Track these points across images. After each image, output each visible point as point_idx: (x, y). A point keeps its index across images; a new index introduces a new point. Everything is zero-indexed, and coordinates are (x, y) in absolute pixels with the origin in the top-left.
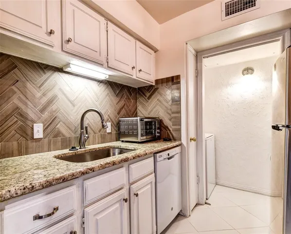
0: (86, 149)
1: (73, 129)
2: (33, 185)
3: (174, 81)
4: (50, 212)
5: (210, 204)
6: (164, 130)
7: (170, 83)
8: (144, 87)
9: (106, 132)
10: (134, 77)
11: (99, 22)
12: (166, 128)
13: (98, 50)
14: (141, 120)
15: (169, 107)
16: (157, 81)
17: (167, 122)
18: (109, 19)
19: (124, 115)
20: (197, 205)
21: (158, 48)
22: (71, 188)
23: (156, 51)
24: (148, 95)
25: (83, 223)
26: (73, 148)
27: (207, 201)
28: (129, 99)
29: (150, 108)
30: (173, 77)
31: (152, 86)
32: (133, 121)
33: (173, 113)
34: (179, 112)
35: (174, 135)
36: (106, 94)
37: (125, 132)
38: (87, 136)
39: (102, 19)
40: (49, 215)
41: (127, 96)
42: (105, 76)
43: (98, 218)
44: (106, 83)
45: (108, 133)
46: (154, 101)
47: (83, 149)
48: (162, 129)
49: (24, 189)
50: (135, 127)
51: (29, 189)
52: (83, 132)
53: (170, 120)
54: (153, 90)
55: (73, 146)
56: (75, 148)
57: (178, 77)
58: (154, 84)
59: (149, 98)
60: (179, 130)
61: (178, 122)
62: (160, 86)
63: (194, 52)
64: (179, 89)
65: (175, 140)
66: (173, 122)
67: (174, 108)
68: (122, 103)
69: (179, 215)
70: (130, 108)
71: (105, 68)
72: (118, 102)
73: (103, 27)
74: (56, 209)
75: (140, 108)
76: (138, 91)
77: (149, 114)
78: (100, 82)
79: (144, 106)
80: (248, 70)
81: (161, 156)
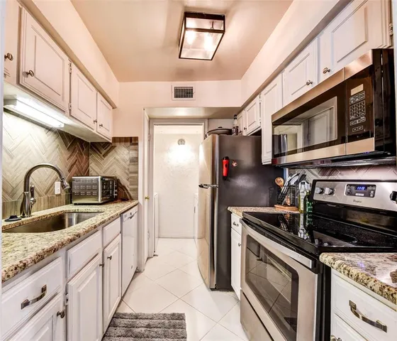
0: (33, 217)
1: (10, 190)
2: (24, 262)
3: (132, 141)
4: (39, 295)
5: (157, 256)
6: (121, 190)
7: (129, 144)
8: (99, 143)
9: (54, 193)
10: (94, 132)
11: (63, 60)
12: (123, 188)
13: (61, 93)
14: (102, 179)
15: (127, 167)
16: (115, 139)
17: (124, 181)
18: (73, 60)
19: (75, 173)
20: (148, 258)
21: (117, 105)
22: (57, 261)
23: (114, 108)
24: (104, 152)
25: (67, 300)
26: (12, 217)
27: (155, 254)
28: (81, 154)
29: (105, 166)
30: (131, 138)
31: (108, 143)
32: (92, 180)
33: (131, 173)
34: (137, 172)
35: (132, 195)
36: (56, 146)
37: (80, 193)
38: (32, 199)
39: (66, 58)
40: (38, 299)
41: (79, 150)
42: (60, 123)
43: (80, 291)
44: (55, 133)
45: (57, 195)
46: (111, 158)
47: (29, 218)
48: (119, 189)
49: (16, 269)
50: (94, 187)
51: (21, 268)
52: (28, 195)
53: (128, 180)
54: (109, 148)
55: (13, 214)
56: (16, 217)
57: (136, 139)
58: (111, 141)
59: (104, 156)
60: (136, 190)
61: (135, 182)
62: (118, 144)
63: (148, 118)
64: (137, 150)
65: (132, 199)
66: (130, 182)
67: (132, 168)
68: (73, 158)
69: (136, 272)
70: (82, 164)
71: (66, 116)
72: (70, 157)
73: (67, 67)
74: (44, 290)
75: (92, 165)
76: (91, 147)
77: (104, 173)
78: (49, 129)
79: (98, 164)
80: (181, 142)
81: (126, 216)
